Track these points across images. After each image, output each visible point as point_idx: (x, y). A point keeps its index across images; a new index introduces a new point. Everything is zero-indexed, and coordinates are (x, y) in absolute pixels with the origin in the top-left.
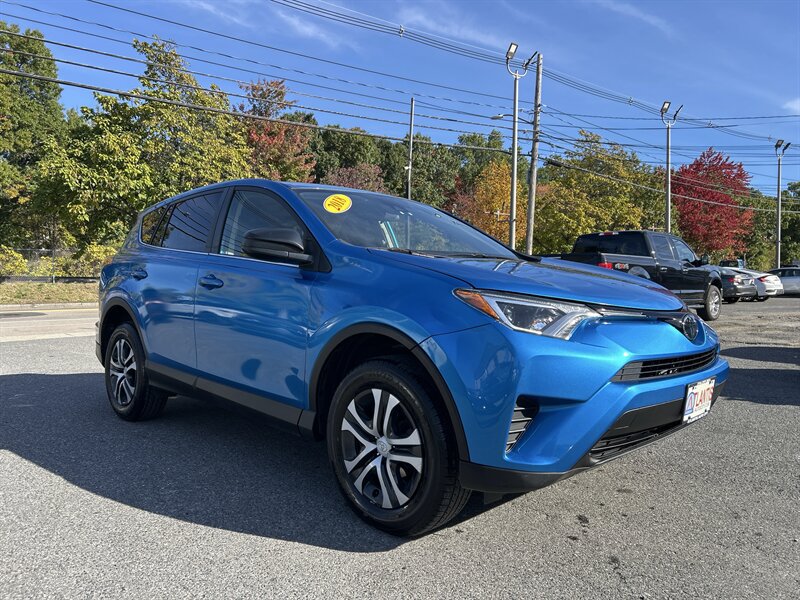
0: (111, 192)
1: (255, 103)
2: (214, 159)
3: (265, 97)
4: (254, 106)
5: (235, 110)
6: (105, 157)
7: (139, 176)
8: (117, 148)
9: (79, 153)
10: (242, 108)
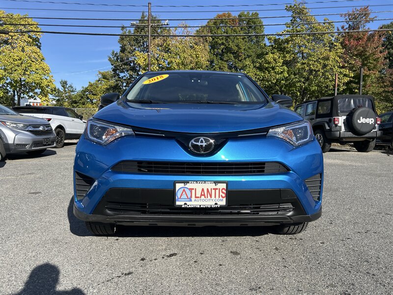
0: (268, 81)
1: (350, 23)
2: (319, 58)
3: (357, 18)
4: (350, 25)
5: (338, 30)
6: (267, 65)
7: (282, 72)
8: (272, 60)
9: (258, 65)
10: (343, 27)
